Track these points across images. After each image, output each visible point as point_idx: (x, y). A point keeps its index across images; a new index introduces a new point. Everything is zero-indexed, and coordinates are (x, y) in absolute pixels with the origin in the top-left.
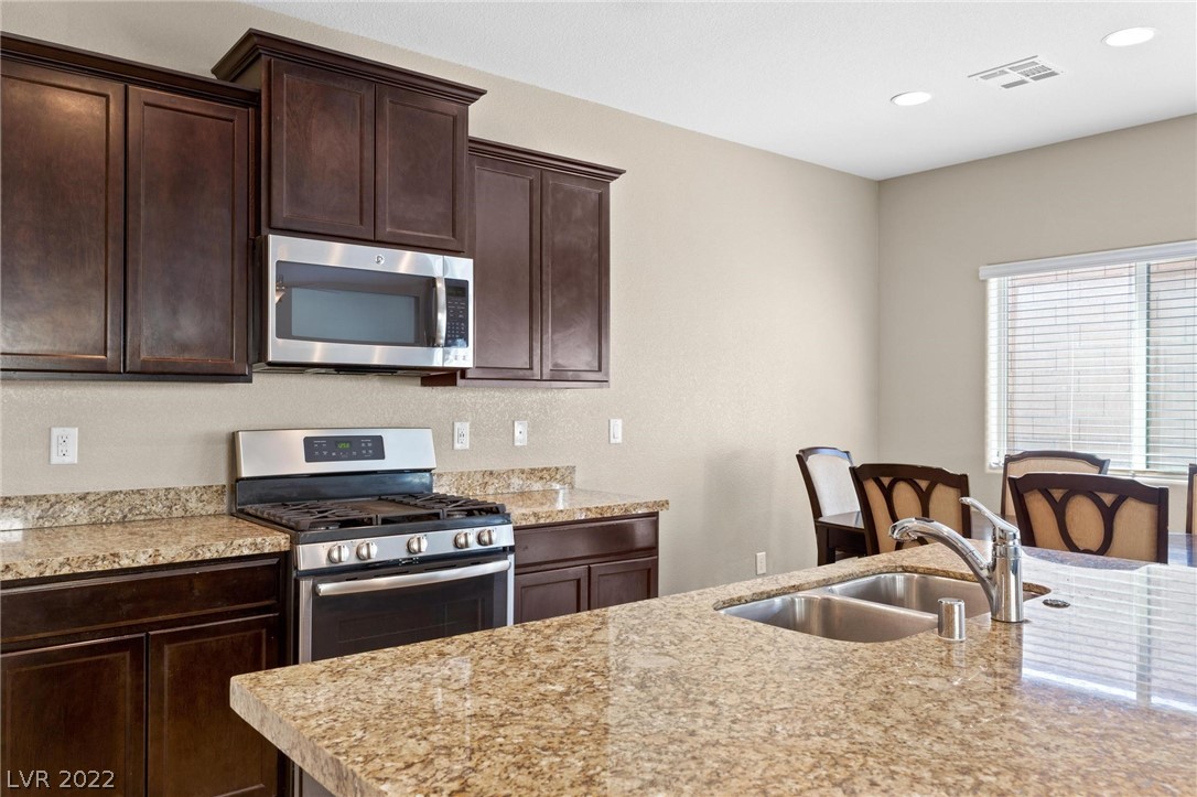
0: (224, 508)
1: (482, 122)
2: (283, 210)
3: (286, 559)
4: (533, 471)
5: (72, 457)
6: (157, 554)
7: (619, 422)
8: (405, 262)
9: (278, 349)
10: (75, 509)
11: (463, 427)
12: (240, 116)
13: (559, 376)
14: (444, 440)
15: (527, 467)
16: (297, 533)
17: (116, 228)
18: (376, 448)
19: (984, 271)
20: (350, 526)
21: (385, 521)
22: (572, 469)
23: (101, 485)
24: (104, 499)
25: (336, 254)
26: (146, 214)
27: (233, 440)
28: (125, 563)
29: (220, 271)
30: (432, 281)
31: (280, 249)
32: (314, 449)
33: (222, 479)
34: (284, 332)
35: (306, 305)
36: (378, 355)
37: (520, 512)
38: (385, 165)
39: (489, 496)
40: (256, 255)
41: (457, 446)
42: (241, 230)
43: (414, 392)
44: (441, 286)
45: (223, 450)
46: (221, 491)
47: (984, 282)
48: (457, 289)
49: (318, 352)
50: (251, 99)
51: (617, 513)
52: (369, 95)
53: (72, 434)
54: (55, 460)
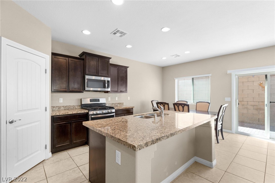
0: (80, 108)
1: (111, 61)
2: (87, 72)
3: (88, 113)
4: (118, 103)
5: (62, 102)
6: (73, 112)
7: (129, 97)
8: (102, 78)
9: (87, 89)
10: (62, 108)
11: (109, 98)
12: (82, 61)
13: (121, 92)
14: (107, 99)
15: (117, 103)
16: (89, 110)
17: (67, 75)
18: (99, 100)
19: (175, 79)
20: (95, 109)
21: (99, 109)
22: (123, 103)
23: (65, 105)
24: (66, 107)
25: (94, 78)
26: (71, 73)
27: (81, 100)
28: (69, 113)
29: (79, 80)
30: (105, 81)
31: (87, 77)
32: (91, 101)
33: (80, 104)
34: (87, 87)
35: (90, 83)
36: (99, 89)
37: (116, 108)
38: (99, 67)
39: (113, 106)
40: (84, 78)
41: (109, 100)
42: (82, 75)
43: (103, 94)
44: (106, 81)
45: (80, 101)
46: (80, 106)
47: (175, 80)
48: (108, 81)
49: (92, 89)
50: (83, 59)
51: (128, 108)
52: (97, 59)
53: (62, 99)
54: (60, 102)
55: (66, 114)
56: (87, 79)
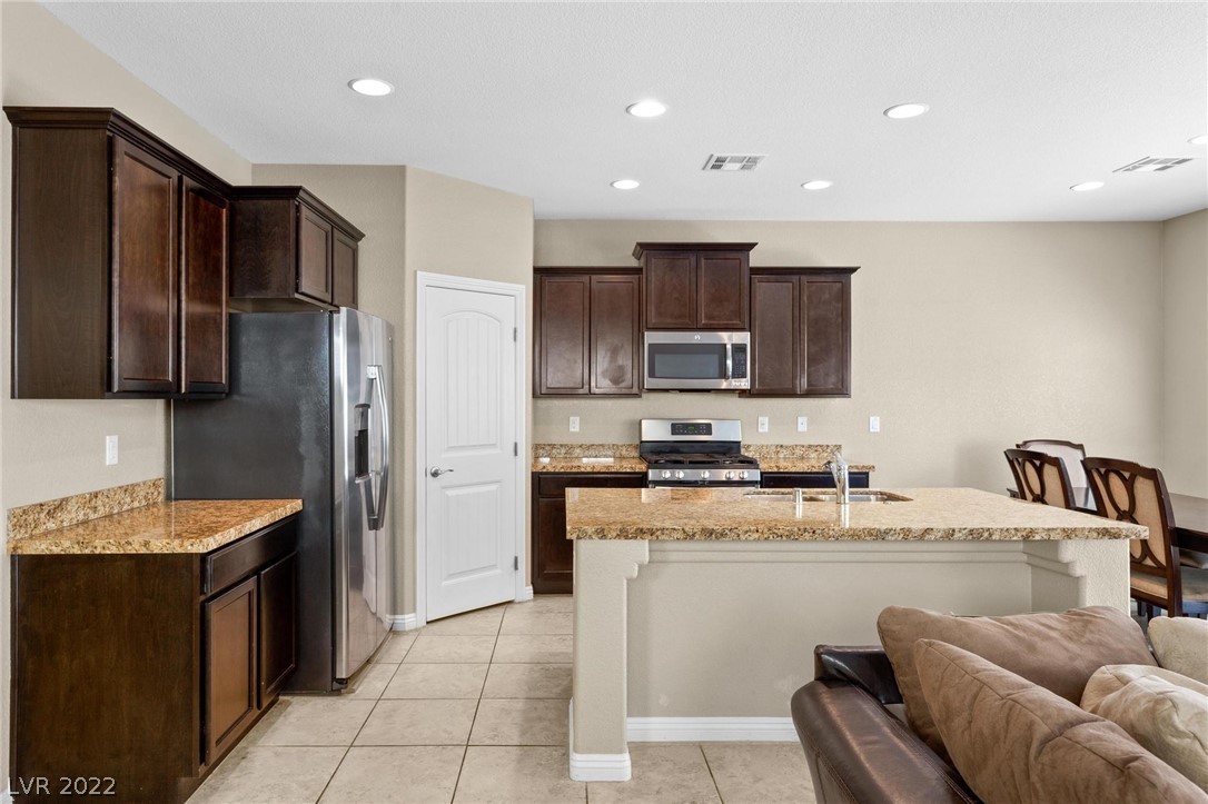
0: (637, 455)
2: (651, 319)
3: (646, 474)
4: (810, 446)
5: (577, 429)
7: (878, 419)
9: (649, 382)
10: (578, 451)
11: (764, 420)
12: (636, 279)
14: (753, 427)
15: (806, 444)
16: (651, 465)
17: (586, 336)
18: (708, 429)
20: (677, 464)
22: (839, 447)
23: (582, 439)
24: (588, 448)
27: (639, 423)
30: (724, 346)
31: (652, 338)
32: (676, 429)
33: (638, 442)
34: (652, 375)
37: (764, 466)
38: (702, 291)
40: (642, 341)
41: (760, 430)
42: (634, 330)
43: (734, 401)
44: (729, 347)
45: (635, 428)
46: (636, 447)
48: (739, 349)
50: (640, 271)
52: (693, 259)
53: (578, 418)
54: (572, 430)
55: (574, 470)
56: (649, 345)
